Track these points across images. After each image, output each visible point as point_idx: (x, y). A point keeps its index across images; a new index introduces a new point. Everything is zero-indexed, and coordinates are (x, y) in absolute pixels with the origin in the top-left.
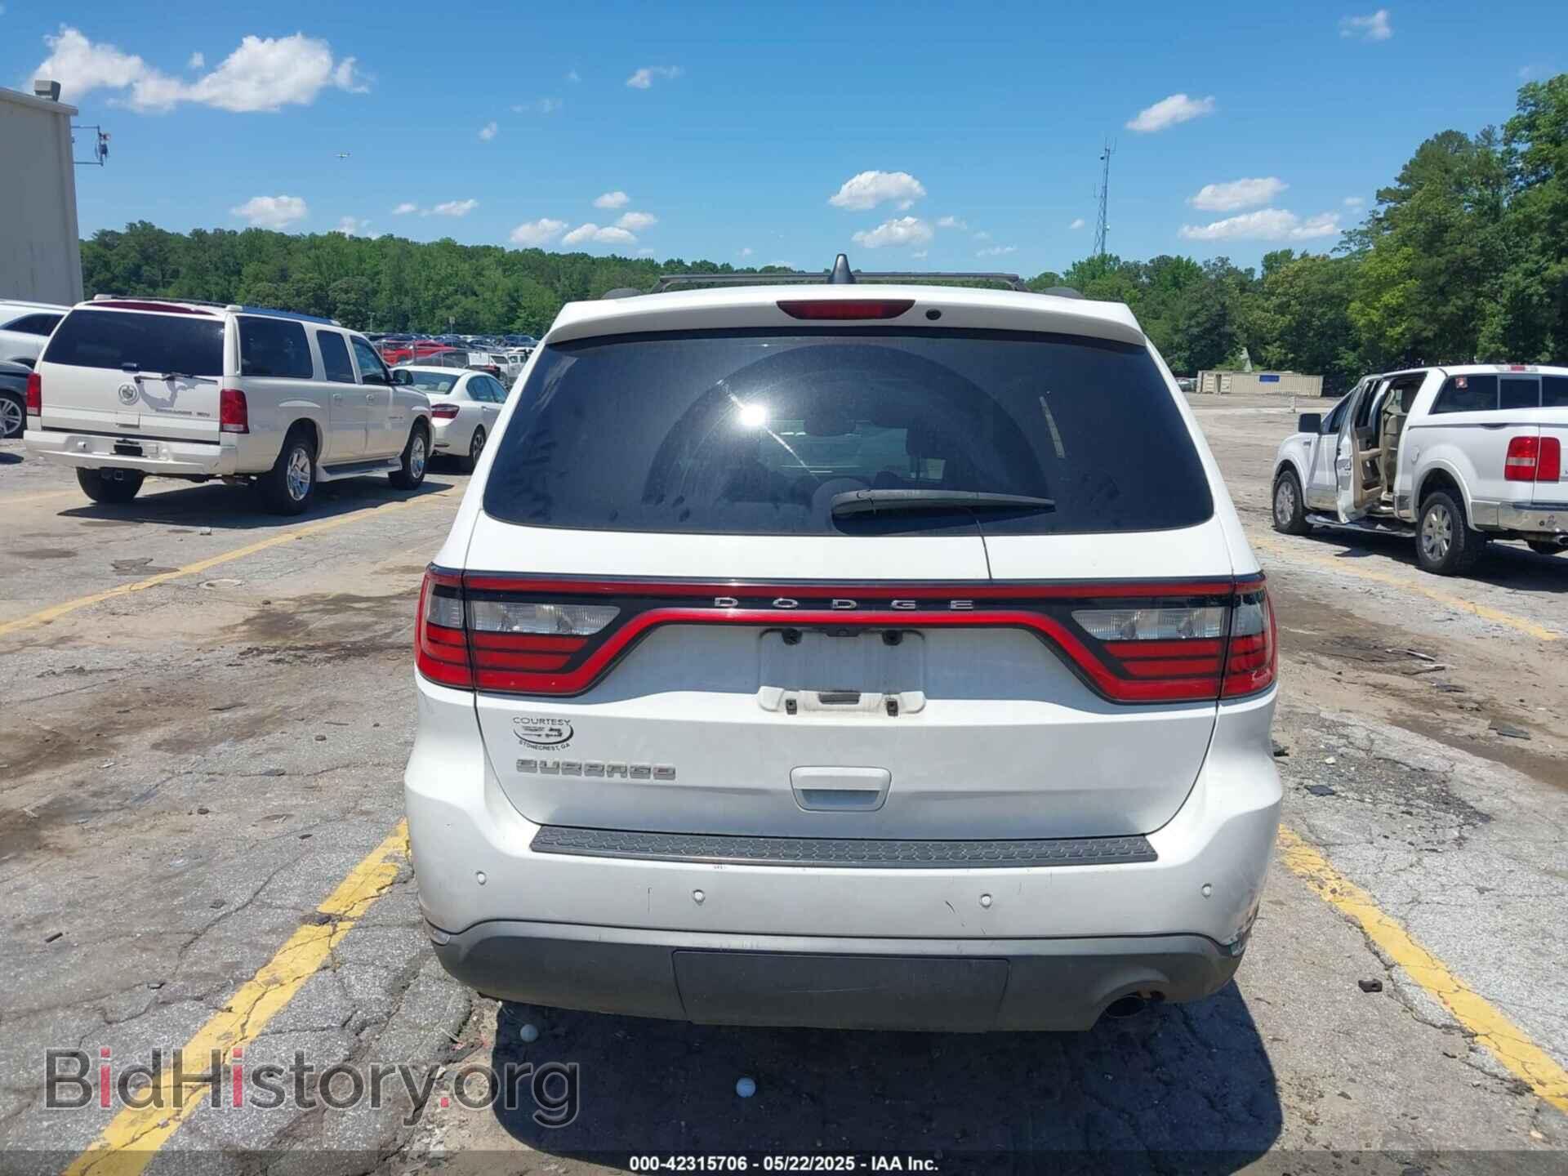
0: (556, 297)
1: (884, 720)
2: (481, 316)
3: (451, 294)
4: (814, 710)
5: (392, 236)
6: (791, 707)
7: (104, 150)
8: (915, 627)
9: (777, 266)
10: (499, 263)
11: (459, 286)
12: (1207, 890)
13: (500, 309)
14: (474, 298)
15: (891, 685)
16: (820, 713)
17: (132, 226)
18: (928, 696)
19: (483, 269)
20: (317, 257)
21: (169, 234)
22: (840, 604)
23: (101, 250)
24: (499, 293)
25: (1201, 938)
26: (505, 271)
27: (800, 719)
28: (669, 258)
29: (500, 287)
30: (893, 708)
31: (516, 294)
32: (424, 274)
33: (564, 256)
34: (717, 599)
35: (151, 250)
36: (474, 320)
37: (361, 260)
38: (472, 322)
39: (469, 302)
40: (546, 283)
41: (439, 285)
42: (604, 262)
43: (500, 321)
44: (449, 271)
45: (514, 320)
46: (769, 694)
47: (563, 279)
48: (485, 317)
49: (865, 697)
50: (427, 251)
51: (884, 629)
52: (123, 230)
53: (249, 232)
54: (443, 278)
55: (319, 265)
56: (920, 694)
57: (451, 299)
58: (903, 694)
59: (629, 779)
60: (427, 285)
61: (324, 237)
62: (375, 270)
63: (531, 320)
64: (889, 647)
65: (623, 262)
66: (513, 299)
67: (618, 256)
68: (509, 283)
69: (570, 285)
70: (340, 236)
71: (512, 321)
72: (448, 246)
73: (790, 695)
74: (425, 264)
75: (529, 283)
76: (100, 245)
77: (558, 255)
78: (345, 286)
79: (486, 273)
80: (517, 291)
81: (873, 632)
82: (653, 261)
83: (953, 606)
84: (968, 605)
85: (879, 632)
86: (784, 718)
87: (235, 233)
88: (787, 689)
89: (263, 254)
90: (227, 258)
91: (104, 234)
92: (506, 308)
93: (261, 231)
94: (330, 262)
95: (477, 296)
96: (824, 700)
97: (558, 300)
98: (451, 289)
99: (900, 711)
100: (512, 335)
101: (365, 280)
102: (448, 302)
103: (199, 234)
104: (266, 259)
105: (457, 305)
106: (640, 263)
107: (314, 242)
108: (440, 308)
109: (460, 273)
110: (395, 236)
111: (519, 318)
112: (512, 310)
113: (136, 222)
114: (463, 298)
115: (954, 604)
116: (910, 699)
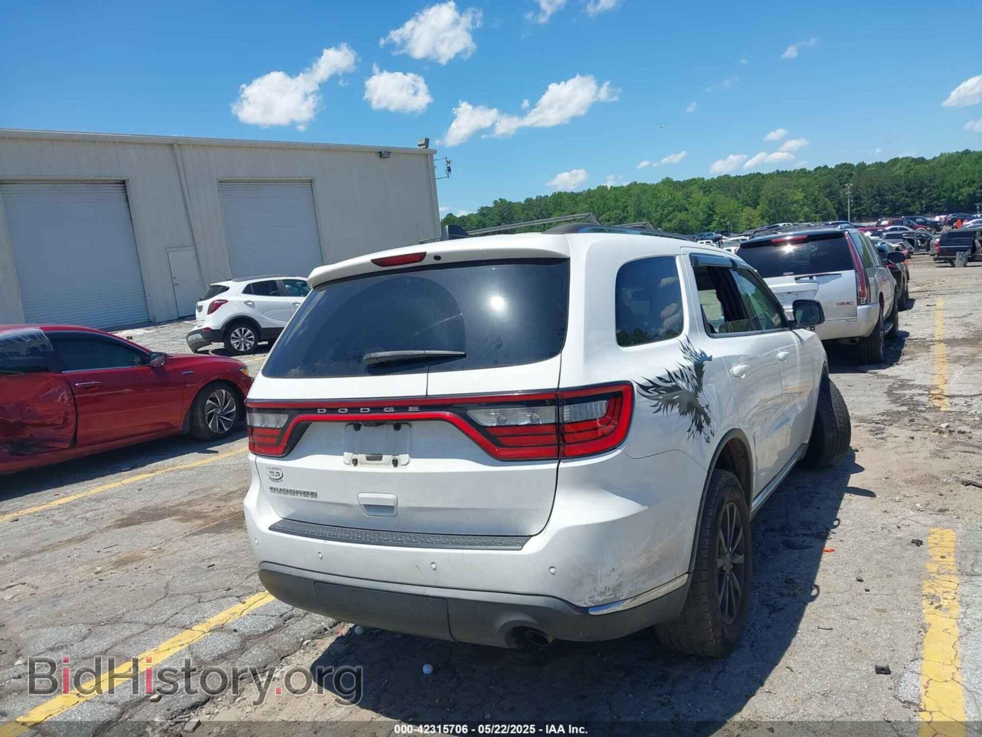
0: (738, 204)
1: (391, 469)
2: (690, 223)
3: (672, 212)
4: (364, 464)
5: (636, 182)
6: (355, 462)
7: (449, 170)
8: (408, 420)
9: (901, 157)
10: (701, 188)
11: (676, 207)
12: (552, 570)
13: (702, 216)
14: (686, 212)
15: (395, 450)
16: (366, 465)
17: (495, 202)
18: (412, 457)
19: (691, 194)
20: (592, 203)
21: (514, 203)
22: (363, 410)
23: (481, 218)
24: (701, 207)
25: (555, 599)
26: (704, 193)
27: (359, 469)
28: (817, 166)
29: (702, 203)
30: (395, 463)
31: (712, 206)
32: (654, 202)
33: (744, 177)
34: (319, 410)
35: (505, 214)
36: (686, 226)
37: (617, 201)
38: (685, 228)
39: (682, 216)
40: (732, 196)
41: (663, 208)
42: (770, 176)
43: (702, 224)
44: (670, 198)
45: (712, 222)
46: (348, 456)
47: (742, 191)
48: (693, 223)
49: (384, 457)
50: (655, 187)
51: (394, 422)
52: (491, 205)
53: (554, 195)
54: (666, 203)
55: (593, 207)
56: (407, 456)
57: (671, 215)
58: (400, 455)
59: (303, 497)
60: (656, 209)
61: (595, 190)
62: (625, 205)
63: (722, 220)
64: (395, 431)
65: (784, 174)
66: (710, 209)
67: (780, 170)
68: (707, 200)
69: (748, 194)
70: (605, 188)
71: (709, 223)
72: (668, 182)
73: (355, 456)
74: (655, 196)
75: (721, 197)
76: (481, 215)
77: (740, 177)
78: (607, 218)
79: (693, 195)
80: (713, 204)
81: (390, 424)
82: (805, 169)
83: (410, 410)
84: (417, 409)
85: (392, 424)
86: (352, 468)
87: (547, 196)
88: (354, 453)
89: (562, 206)
90: (543, 212)
91: (483, 209)
92: (706, 216)
93: (561, 193)
94: (599, 204)
95: (688, 211)
96: (368, 459)
97: (740, 205)
98: (671, 209)
99: (399, 464)
100: (710, 232)
101: (619, 212)
102: (669, 217)
103: (529, 201)
104: (563, 209)
105: (675, 218)
106: (796, 173)
107: (589, 194)
108: (664, 222)
109: (676, 198)
110: (638, 183)
111: (714, 220)
112: (710, 216)
113: (497, 199)
114: (678, 214)
115: (410, 409)
116: (403, 458)
